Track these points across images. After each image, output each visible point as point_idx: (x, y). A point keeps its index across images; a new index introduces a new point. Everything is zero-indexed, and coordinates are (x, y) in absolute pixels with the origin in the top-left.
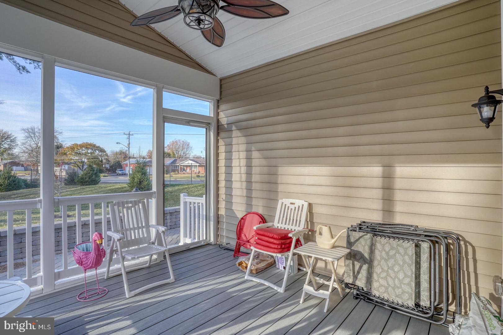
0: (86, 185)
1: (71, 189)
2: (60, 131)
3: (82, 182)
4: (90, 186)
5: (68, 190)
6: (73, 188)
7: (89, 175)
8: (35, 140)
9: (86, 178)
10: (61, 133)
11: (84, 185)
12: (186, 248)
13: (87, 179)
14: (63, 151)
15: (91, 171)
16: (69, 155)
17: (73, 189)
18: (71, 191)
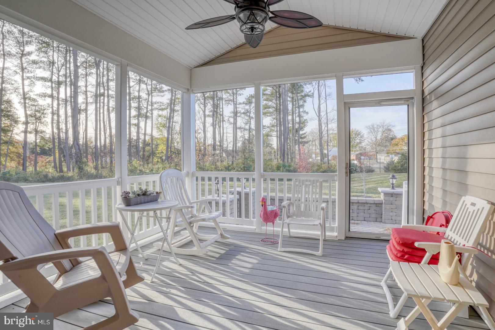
0: (399, 173)
1: (385, 176)
2: (394, 124)
3: (395, 170)
4: (402, 174)
5: (382, 176)
6: (387, 174)
7: (401, 163)
8: (374, 135)
9: (398, 166)
10: (394, 126)
11: (397, 173)
12: (377, 237)
13: (400, 167)
14: (395, 142)
15: (404, 159)
16: (400, 146)
17: (386, 176)
18: (384, 177)
